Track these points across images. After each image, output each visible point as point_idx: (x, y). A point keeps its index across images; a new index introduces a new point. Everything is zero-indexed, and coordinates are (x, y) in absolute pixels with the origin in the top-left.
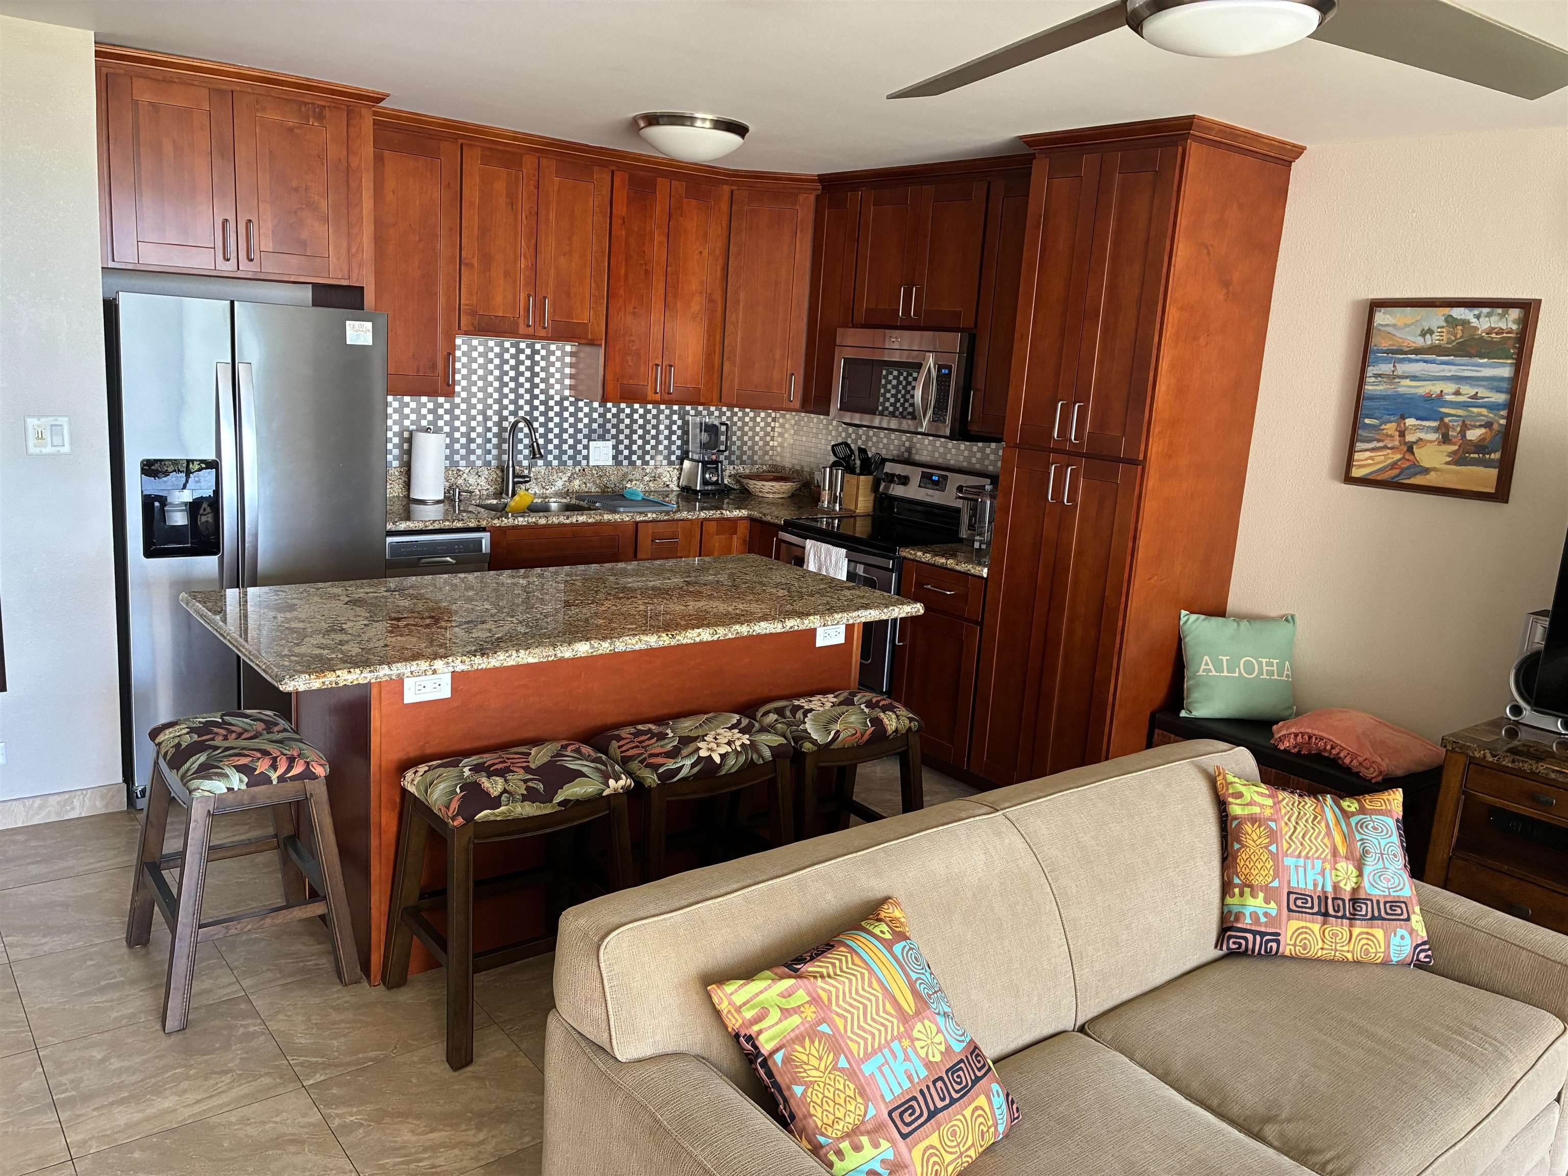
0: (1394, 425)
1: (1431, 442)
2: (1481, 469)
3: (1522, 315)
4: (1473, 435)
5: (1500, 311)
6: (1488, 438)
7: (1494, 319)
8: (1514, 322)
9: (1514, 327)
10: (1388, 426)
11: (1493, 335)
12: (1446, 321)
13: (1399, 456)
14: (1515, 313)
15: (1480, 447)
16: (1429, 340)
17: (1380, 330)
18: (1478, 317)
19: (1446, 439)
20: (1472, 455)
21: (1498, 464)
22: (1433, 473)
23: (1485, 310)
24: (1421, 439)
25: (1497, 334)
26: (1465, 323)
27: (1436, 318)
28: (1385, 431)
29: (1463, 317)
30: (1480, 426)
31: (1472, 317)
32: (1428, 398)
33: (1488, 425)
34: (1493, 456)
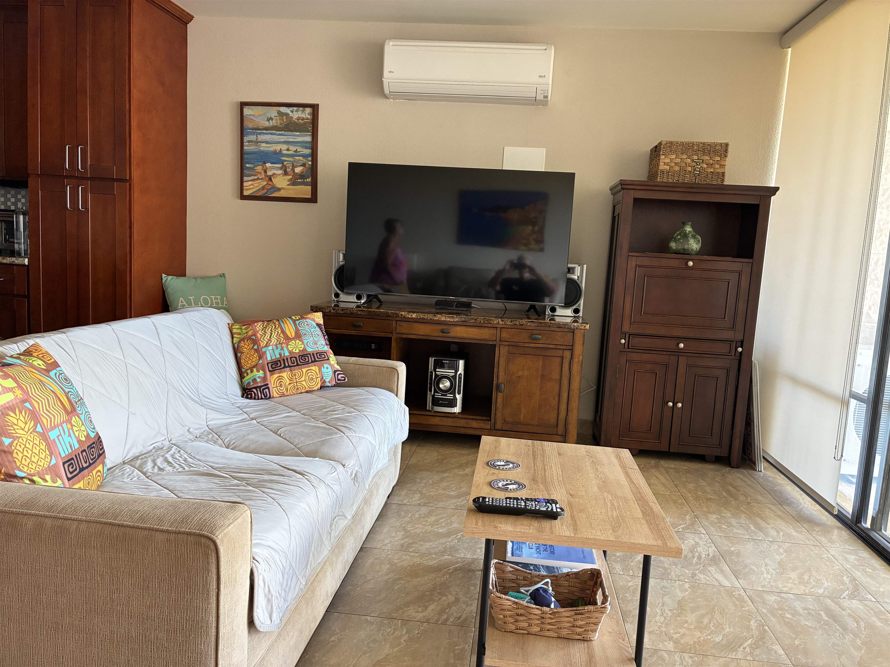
0: (261, 167)
1: (280, 175)
2: (303, 187)
3: (311, 111)
4: (298, 170)
5: (301, 109)
6: (305, 170)
7: (300, 113)
8: (309, 114)
9: (309, 117)
10: (258, 167)
11: (300, 121)
12: (278, 113)
13: (265, 183)
14: (308, 110)
15: (302, 176)
16: (272, 123)
17: (247, 117)
18: (292, 112)
19: (286, 173)
20: (299, 180)
21: (310, 184)
22: (282, 190)
23: (295, 108)
24: (274, 174)
25: (302, 120)
26: (287, 115)
27: (273, 112)
28: (257, 170)
29: (285, 111)
30: (300, 166)
31: (289, 111)
32: (275, 152)
33: (304, 165)
34: (308, 180)
